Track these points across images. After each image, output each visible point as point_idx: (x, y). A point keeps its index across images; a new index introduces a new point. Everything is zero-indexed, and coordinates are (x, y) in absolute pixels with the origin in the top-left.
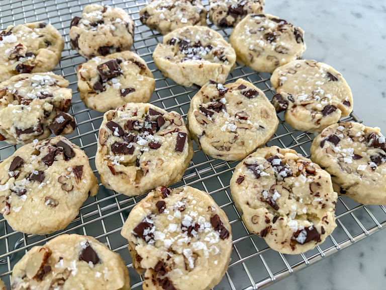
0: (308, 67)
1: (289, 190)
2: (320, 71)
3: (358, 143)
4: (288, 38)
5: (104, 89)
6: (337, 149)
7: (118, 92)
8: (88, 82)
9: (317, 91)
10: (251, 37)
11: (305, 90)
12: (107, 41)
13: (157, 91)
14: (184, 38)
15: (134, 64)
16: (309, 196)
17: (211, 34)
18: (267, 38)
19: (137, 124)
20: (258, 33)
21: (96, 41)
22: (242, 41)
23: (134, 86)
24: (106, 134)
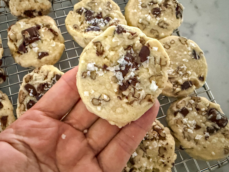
0: (180, 44)
1: (144, 150)
2: (188, 48)
3: (201, 116)
4: (171, 14)
5: (26, 51)
6: (185, 120)
7: (36, 55)
8: (15, 43)
9: (182, 67)
10: (141, 11)
11: (173, 65)
12: (30, 6)
13: (66, 51)
14: (89, 8)
15: (49, 31)
16: (157, 156)
17: (111, 6)
18: (154, 12)
19: (46, 87)
20: (148, 7)
21: (22, 6)
22: (134, 14)
23: (48, 51)
24: (24, 94)
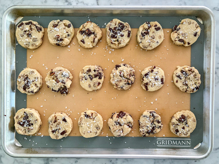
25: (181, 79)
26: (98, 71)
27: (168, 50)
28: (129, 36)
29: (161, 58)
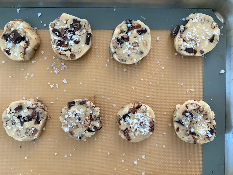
25: (184, 125)
26: (34, 109)
27: (163, 68)
28: (87, 42)
29: (151, 83)
